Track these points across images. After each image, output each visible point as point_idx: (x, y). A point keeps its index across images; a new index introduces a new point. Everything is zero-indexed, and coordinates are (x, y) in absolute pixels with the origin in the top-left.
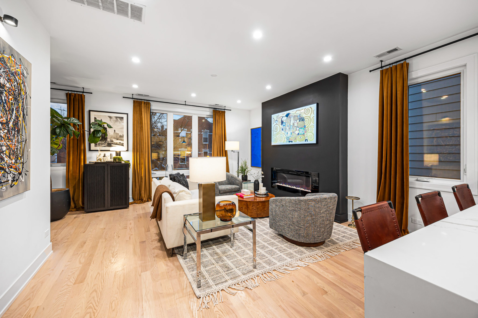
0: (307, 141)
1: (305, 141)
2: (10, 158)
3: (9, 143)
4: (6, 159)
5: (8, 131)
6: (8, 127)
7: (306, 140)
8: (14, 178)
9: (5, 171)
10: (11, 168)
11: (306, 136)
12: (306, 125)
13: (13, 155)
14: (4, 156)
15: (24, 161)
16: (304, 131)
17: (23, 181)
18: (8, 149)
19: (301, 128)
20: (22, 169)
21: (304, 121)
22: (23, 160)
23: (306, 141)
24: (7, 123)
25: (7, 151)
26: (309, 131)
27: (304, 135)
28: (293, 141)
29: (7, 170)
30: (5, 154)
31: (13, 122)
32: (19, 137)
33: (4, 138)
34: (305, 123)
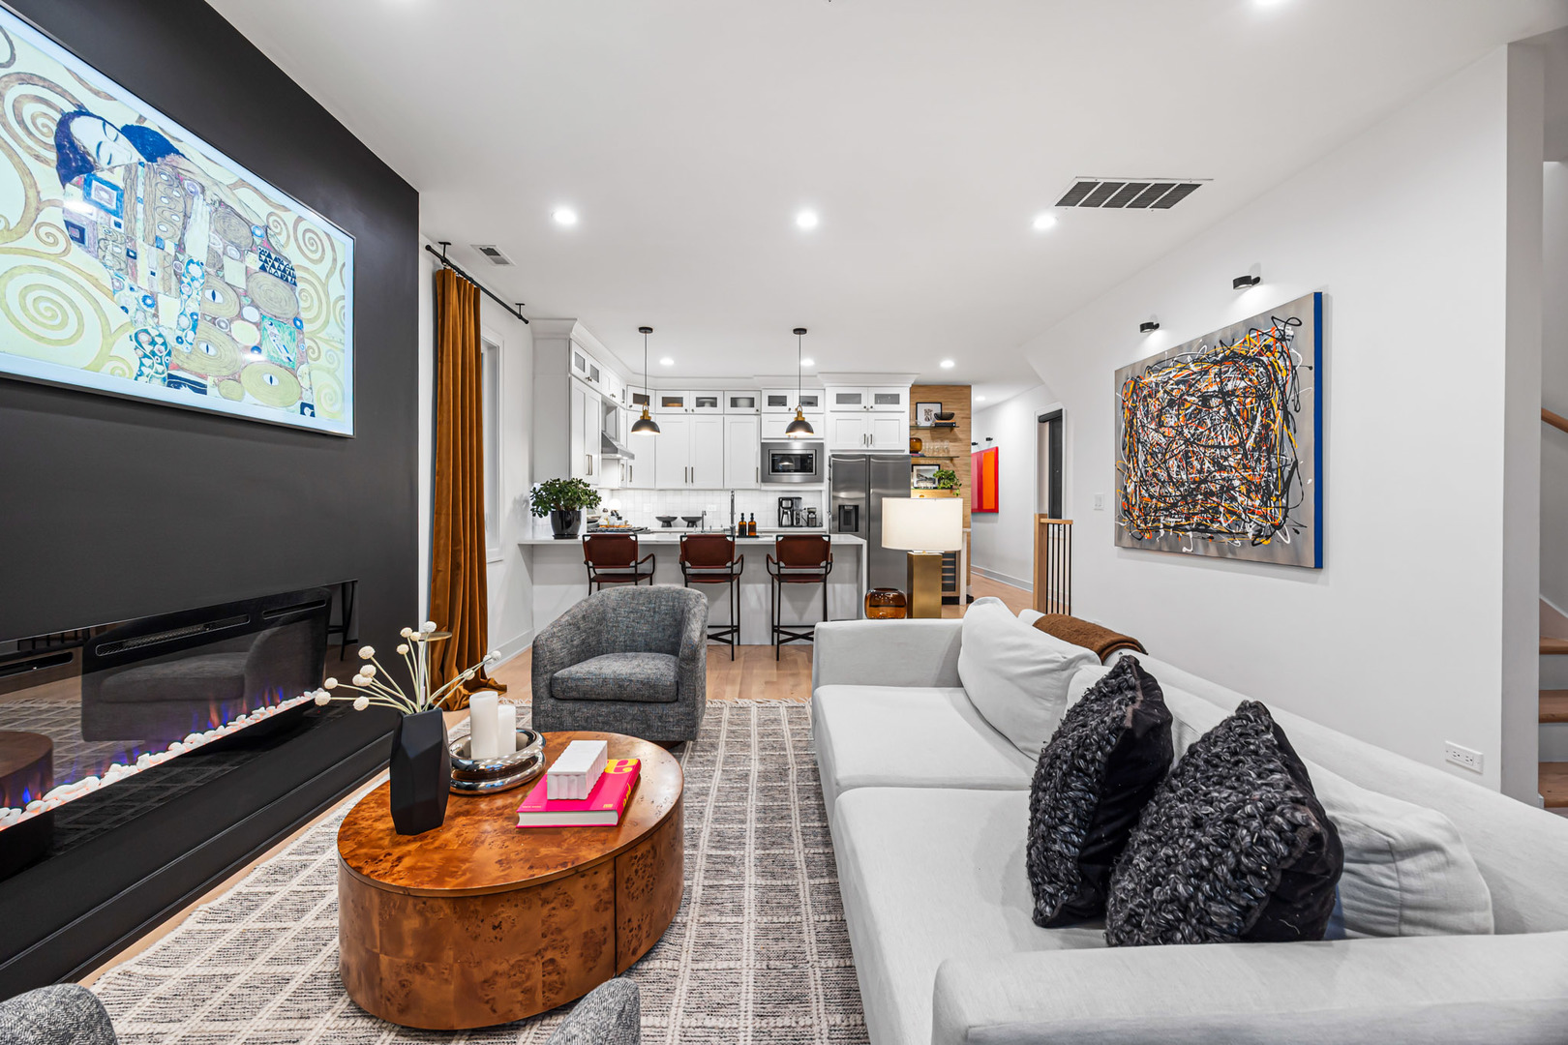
0: (313, 415)
1: (302, 413)
2: (1249, 497)
3: (1246, 474)
4: (1240, 499)
5: (1245, 455)
6: (1245, 449)
7: (303, 405)
8: (1260, 531)
9: (1239, 516)
10: (1253, 513)
11: (305, 383)
12: (303, 315)
13: (1257, 492)
14: (1237, 495)
15: (1290, 503)
16: (292, 346)
17: (1288, 542)
18: (1243, 484)
19: (275, 320)
20: (1284, 519)
21: (293, 290)
22: (1284, 501)
23: (307, 410)
24: (1242, 443)
25: (1243, 487)
26: (322, 361)
27: (293, 372)
28: (209, 382)
29: (1243, 516)
30: (1240, 492)
31: (1256, 437)
32: (1273, 460)
33: (1235, 468)
34: (302, 304)
